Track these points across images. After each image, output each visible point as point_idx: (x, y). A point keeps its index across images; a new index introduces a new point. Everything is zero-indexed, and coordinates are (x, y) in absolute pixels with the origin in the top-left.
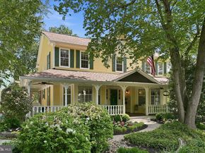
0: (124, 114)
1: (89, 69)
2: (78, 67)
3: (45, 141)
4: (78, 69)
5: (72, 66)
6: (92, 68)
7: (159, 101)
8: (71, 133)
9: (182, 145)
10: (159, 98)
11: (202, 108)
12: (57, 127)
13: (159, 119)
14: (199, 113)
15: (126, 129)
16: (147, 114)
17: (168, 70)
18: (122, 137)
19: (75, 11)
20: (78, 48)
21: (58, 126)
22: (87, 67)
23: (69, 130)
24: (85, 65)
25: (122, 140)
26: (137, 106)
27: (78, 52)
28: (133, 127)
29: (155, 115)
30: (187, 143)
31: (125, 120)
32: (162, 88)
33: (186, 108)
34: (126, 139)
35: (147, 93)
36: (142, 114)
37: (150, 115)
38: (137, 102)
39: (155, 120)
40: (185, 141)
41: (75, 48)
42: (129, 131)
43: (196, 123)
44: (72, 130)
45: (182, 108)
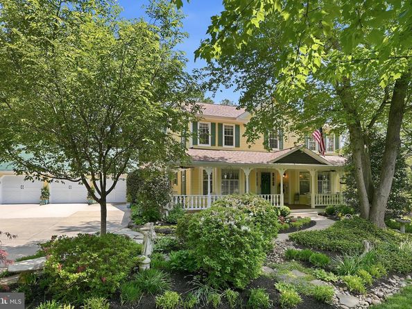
0: (282, 206)
1: (234, 147)
2: (220, 144)
3: (222, 239)
4: (220, 148)
5: (213, 144)
6: (238, 145)
7: (329, 188)
8: (246, 231)
9: (369, 248)
10: (329, 183)
11: (393, 200)
12: (230, 225)
13: (330, 214)
14: (389, 206)
15: (288, 226)
16: (313, 205)
17: (342, 145)
18: (286, 236)
19: (227, 87)
20: (220, 121)
21: (233, 223)
22: (232, 145)
23: (243, 228)
24: (229, 142)
25: (287, 241)
26: (298, 194)
27: (220, 125)
28: (297, 223)
29: (324, 207)
30: (376, 246)
31: (284, 214)
32: (333, 171)
33: (372, 201)
34: (291, 239)
35: (313, 178)
36: (307, 206)
37: (316, 207)
38: (298, 190)
39: (325, 215)
40: (372, 243)
41: (217, 121)
42: (293, 229)
43: (385, 219)
44: (247, 228)
45: (366, 200)
